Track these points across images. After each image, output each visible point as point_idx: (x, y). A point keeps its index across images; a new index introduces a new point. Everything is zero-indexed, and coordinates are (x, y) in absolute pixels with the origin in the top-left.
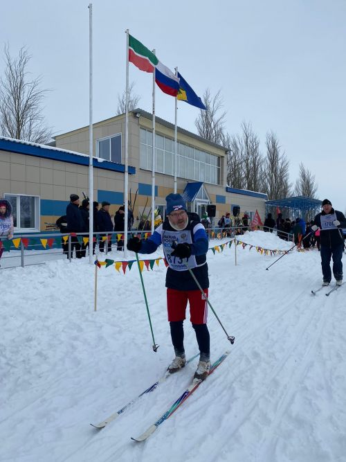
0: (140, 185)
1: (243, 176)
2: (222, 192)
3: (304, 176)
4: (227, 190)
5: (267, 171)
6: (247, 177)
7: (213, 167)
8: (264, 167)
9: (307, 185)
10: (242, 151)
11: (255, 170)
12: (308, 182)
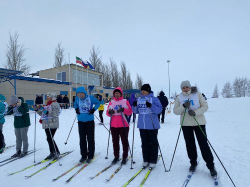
0: (73, 88)
1: (111, 80)
2: (102, 89)
3: (138, 78)
4: (104, 87)
5: (122, 77)
6: (113, 80)
7: (98, 79)
8: (121, 75)
9: (140, 82)
10: (110, 69)
11: (116, 77)
12: (140, 81)
